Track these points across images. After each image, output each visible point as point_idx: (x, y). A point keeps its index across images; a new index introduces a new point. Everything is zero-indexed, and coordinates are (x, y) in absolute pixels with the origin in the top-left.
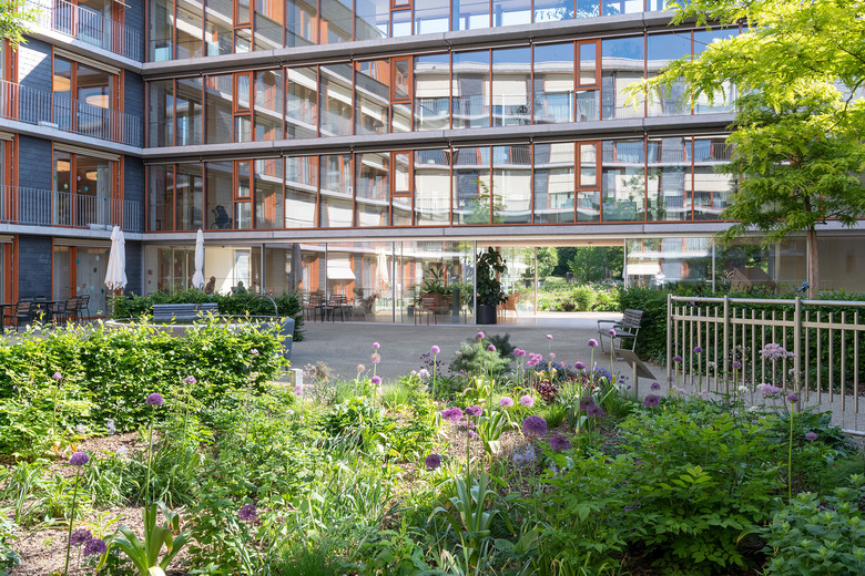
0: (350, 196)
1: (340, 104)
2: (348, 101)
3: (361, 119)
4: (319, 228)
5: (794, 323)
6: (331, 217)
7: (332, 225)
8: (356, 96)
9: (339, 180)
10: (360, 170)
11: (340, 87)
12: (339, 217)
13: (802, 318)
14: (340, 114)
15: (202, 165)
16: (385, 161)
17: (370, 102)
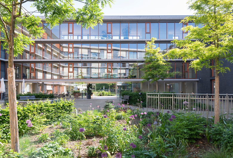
0: (51, 72)
1: (49, 52)
2: (50, 51)
3: (53, 55)
4: (51, 79)
5: (158, 97)
6: (47, 76)
7: (47, 78)
8: (52, 50)
9: (48, 68)
10: (53, 66)
11: (49, 48)
12: (48, 76)
13: (160, 96)
14: (49, 54)
15: (21, 64)
16: (58, 65)
17: (55, 52)
